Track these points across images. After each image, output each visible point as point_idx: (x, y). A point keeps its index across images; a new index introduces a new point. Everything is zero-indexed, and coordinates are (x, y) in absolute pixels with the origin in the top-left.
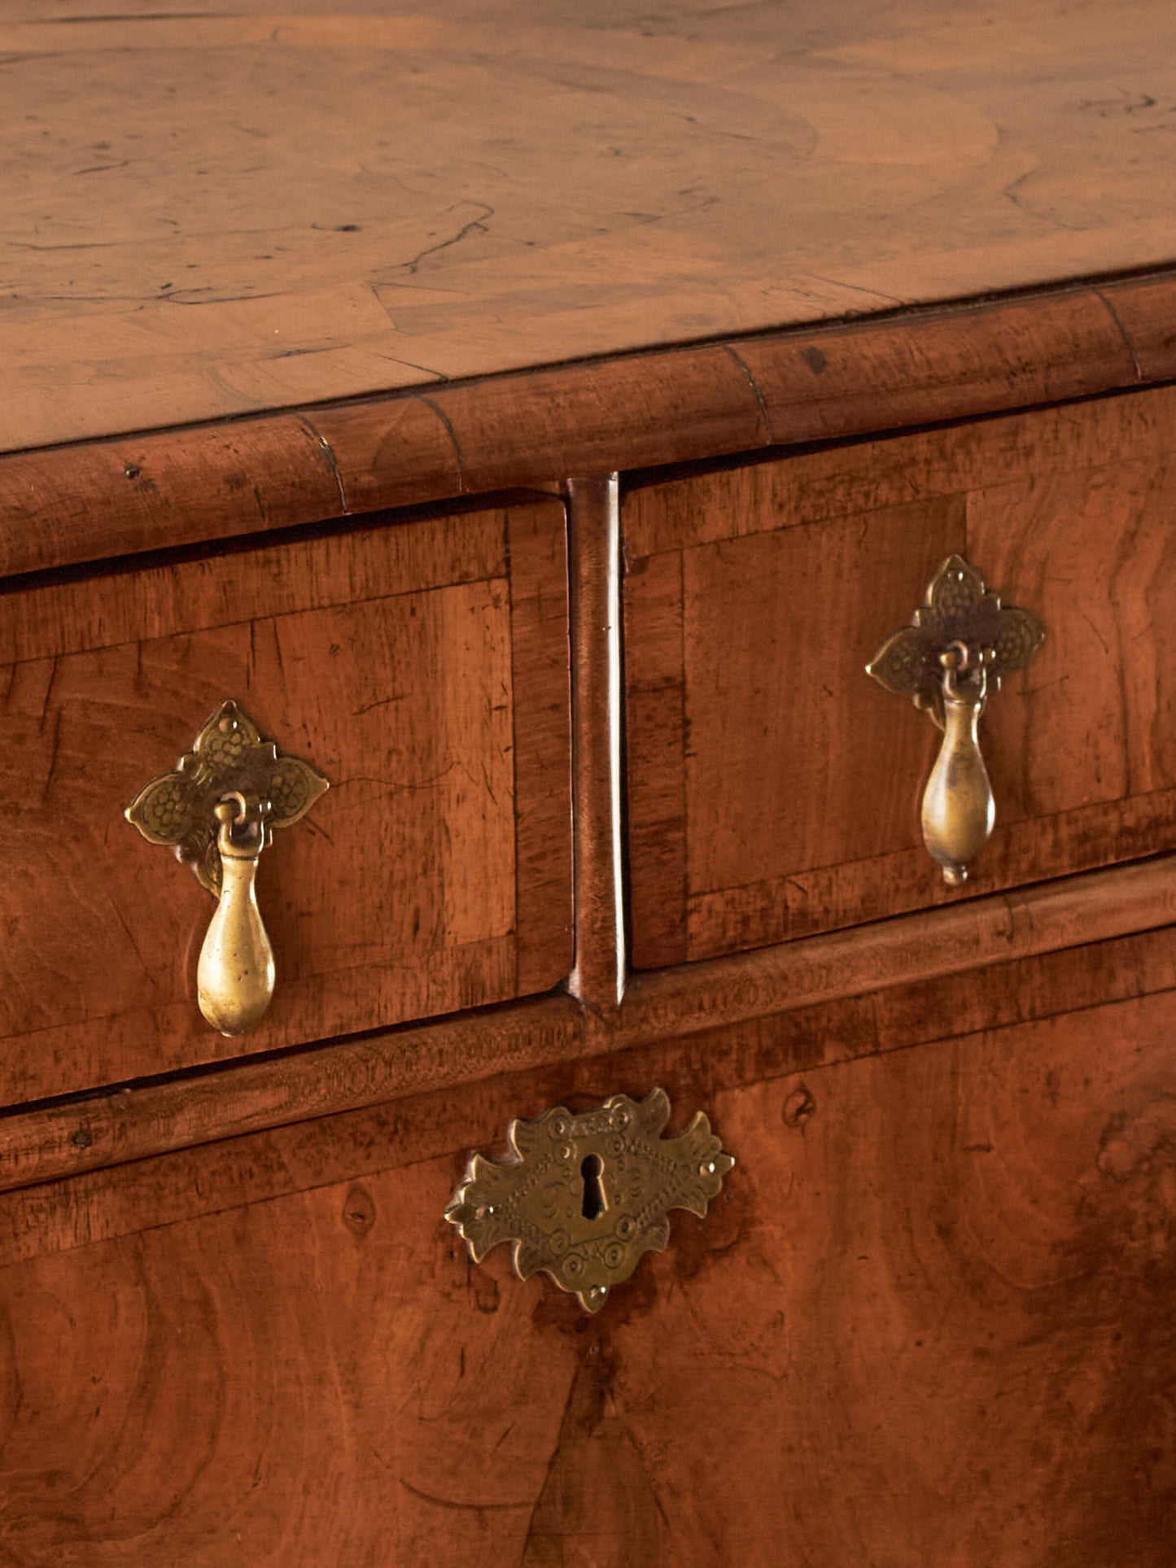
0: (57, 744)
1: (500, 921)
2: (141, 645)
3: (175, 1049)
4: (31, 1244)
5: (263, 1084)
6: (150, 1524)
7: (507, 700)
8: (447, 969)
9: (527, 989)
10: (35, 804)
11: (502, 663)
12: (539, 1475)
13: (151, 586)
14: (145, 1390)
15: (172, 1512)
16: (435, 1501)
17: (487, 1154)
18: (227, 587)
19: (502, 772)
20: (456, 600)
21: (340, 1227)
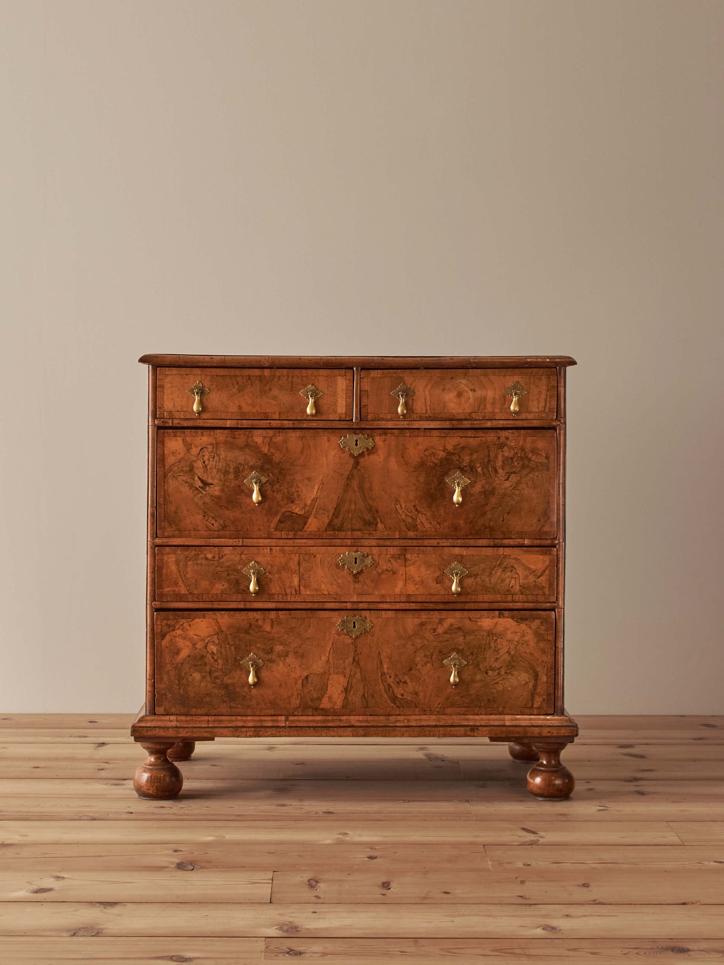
0: (292, 385)
1: (344, 412)
2: (302, 376)
3: (305, 417)
4: (288, 435)
5: (315, 423)
6: (302, 466)
7: (345, 389)
8: (337, 415)
9: (347, 419)
10: (289, 390)
11: (344, 385)
12: (349, 472)
13: (304, 371)
14: (302, 452)
15: (304, 466)
16: (336, 472)
17: (344, 436)
18: (312, 372)
19: (344, 397)
20: (339, 377)
21: (326, 441)
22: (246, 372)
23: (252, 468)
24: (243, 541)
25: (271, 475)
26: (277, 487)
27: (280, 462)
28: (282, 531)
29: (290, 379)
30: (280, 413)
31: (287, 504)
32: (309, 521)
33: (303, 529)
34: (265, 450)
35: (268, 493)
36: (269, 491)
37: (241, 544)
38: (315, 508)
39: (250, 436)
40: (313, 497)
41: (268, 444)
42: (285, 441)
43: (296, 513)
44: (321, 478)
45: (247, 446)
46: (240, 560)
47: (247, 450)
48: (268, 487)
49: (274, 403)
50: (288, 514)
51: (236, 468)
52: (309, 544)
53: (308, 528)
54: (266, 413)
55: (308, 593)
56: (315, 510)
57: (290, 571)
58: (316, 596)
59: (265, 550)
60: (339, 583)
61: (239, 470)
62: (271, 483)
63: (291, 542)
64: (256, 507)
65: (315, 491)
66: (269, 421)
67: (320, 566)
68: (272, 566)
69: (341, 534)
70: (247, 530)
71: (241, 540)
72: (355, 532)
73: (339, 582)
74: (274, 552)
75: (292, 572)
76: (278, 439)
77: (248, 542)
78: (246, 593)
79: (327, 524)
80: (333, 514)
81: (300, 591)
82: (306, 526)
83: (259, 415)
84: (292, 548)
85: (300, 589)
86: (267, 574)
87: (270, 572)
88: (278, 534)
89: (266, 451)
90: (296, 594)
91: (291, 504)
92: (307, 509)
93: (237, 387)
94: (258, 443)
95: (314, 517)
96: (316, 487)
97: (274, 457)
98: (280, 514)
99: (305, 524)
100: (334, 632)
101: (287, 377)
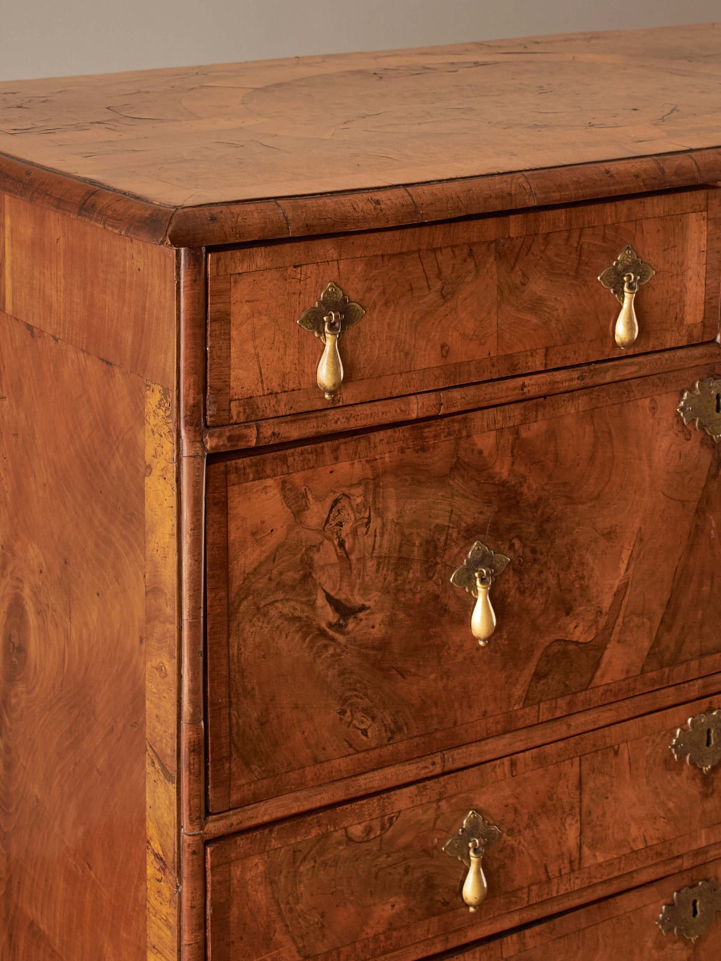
0: (580, 256)
1: (699, 318)
2: (605, 226)
3: (608, 352)
4: (562, 411)
5: (632, 364)
6: (591, 500)
7: (705, 249)
8: (684, 332)
9: (706, 339)
10: (572, 273)
11: (704, 236)
12: (700, 492)
13: (609, 208)
14: (592, 459)
15: (598, 497)
16: (671, 498)
17: (690, 391)
18: (629, 209)
19: (703, 273)
20: (693, 216)
21: (648, 412)
22: (463, 233)
23: (470, 534)
24: (443, 760)
25: (517, 542)
26: (533, 575)
27: (540, 499)
28: (540, 701)
29: (574, 241)
30: (547, 349)
31: (556, 619)
32: (607, 654)
33: (592, 679)
34: (502, 470)
35: (509, 600)
36: (513, 592)
37: (438, 770)
38: (622, 613)
39: (464, 433)
40: (617, 582)
41: (509, 451)
42: (552, 435)
43: (577, 643)
44: (637, 524)
45: (457, 467)
46: (438, 817)
47: (457, 483)
48: (511, 585)
49: (535, 321)
50: (556, 648)
51: (428, 542)
52: (602, 723)
53: (602, 676)
54: (511, 356)
55: (601, 860)
56: (620, 620)
57: (559, 811)
58: (616, 862)
59: (498, 770)
60: (669, 810)
61: (436, 547)
62: (518, 569)
63: (561, 730)
64: (479, 648)
65: (623, 566)
66: (519, 381)
67: (628, 776)
68: (516, 810)
69: (679, 672)
70: (455, 724)
71: (438, 759)
72: (707, 659)
73: (671, 805)
74: (520, 766)
75: (564, 812)
76: (535, 426)
77: (458, 757)
78: (453, 909)
79: (646, 653)
80: (662, 622)
81: (580, 859)
82: (599, 673)
83: (493, 366)
84: (561, 744)
85: (580, 854)
86: (505, 835)
87: (511, 832)
88: (530, 714)
89: (505, 475)
90: (572, 870)
91: (565, 620)
92: (602, 621)
93: (439, 285)
94: (486, 453)
95: (619, 641)
96: (625, 555)
97: (525, 489)
98: (537, 654)
99: (597, 665)
100: (650, 944)
101: (566, 234)
